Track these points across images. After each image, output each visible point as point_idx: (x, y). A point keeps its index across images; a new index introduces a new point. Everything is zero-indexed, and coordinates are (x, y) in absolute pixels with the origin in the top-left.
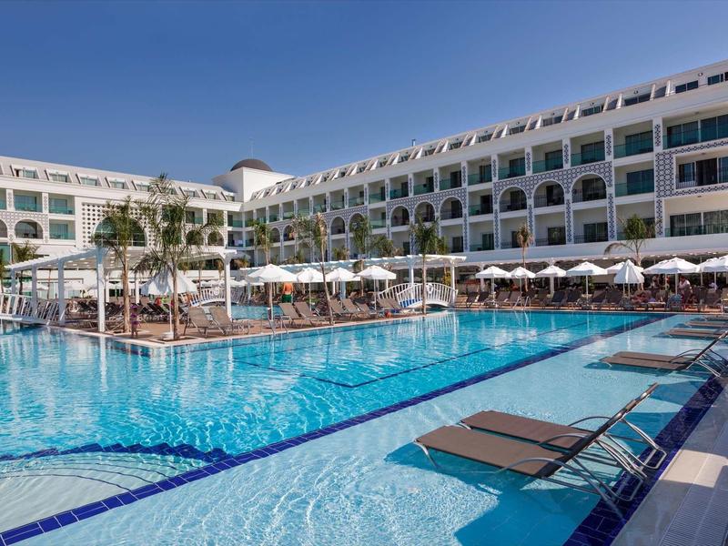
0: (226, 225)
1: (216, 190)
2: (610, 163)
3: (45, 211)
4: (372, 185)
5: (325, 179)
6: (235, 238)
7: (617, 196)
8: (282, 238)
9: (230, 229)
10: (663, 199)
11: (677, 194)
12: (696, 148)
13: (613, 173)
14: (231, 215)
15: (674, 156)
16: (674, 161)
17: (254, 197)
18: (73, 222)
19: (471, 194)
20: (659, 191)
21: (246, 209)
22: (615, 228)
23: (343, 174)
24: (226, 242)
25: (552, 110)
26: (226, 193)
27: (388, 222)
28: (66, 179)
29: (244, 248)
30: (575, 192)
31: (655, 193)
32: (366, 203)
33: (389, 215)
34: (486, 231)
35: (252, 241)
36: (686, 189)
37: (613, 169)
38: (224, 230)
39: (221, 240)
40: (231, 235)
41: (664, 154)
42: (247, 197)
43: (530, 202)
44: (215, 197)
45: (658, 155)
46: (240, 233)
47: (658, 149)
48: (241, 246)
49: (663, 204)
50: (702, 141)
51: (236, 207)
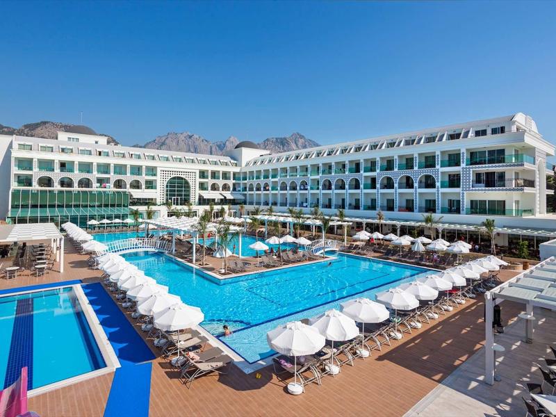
0: (232, 179)
1: (227, 159)
2: (438, 170)
3: (144, 175)
4: (313, 166)
5: (287, 159)
6: (236, 186)
7: (441, 187)
8: (262, 189)
9: (234, 181)
10: (465, 192)
11: (472, 190)
12: (485, 167)
13: (440, 175)
14: (234, 174)
15: (471, 170)
16: (471, 172)
17: (248, 164)
18: (156, 180)
19: (365, 177)
20: (463, 188)
21: (243, 171)
22: (440, 205)
23: (297, 157)
24: (231, 189)
25: (392, 138)
26: (232, 161)
27: (321, 187)
28: (153, 158)
29: (241, 192)
30: (420, 182)
31: (461, 189)
32: (309, 176)
33: (321, 183)
34: (373, 197)
35: (246, 188)
36: (477, 188)
37: (439, 173)
38: (231, 182)
39: (229, 187)
40: (234, 185)
41: (466, 168)
42: (244, 164)
43: (396, 185)
44: (227, 164)
45: (463, 168)
46: (239, 184)
47: (463, 165)
48: (239, 191)
49: (465, 195)
50: (489, 163)
51: (237, 170)
